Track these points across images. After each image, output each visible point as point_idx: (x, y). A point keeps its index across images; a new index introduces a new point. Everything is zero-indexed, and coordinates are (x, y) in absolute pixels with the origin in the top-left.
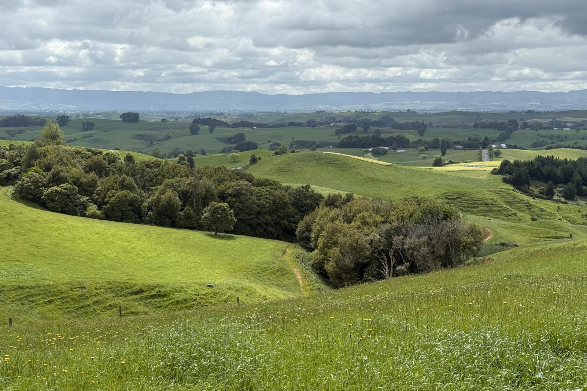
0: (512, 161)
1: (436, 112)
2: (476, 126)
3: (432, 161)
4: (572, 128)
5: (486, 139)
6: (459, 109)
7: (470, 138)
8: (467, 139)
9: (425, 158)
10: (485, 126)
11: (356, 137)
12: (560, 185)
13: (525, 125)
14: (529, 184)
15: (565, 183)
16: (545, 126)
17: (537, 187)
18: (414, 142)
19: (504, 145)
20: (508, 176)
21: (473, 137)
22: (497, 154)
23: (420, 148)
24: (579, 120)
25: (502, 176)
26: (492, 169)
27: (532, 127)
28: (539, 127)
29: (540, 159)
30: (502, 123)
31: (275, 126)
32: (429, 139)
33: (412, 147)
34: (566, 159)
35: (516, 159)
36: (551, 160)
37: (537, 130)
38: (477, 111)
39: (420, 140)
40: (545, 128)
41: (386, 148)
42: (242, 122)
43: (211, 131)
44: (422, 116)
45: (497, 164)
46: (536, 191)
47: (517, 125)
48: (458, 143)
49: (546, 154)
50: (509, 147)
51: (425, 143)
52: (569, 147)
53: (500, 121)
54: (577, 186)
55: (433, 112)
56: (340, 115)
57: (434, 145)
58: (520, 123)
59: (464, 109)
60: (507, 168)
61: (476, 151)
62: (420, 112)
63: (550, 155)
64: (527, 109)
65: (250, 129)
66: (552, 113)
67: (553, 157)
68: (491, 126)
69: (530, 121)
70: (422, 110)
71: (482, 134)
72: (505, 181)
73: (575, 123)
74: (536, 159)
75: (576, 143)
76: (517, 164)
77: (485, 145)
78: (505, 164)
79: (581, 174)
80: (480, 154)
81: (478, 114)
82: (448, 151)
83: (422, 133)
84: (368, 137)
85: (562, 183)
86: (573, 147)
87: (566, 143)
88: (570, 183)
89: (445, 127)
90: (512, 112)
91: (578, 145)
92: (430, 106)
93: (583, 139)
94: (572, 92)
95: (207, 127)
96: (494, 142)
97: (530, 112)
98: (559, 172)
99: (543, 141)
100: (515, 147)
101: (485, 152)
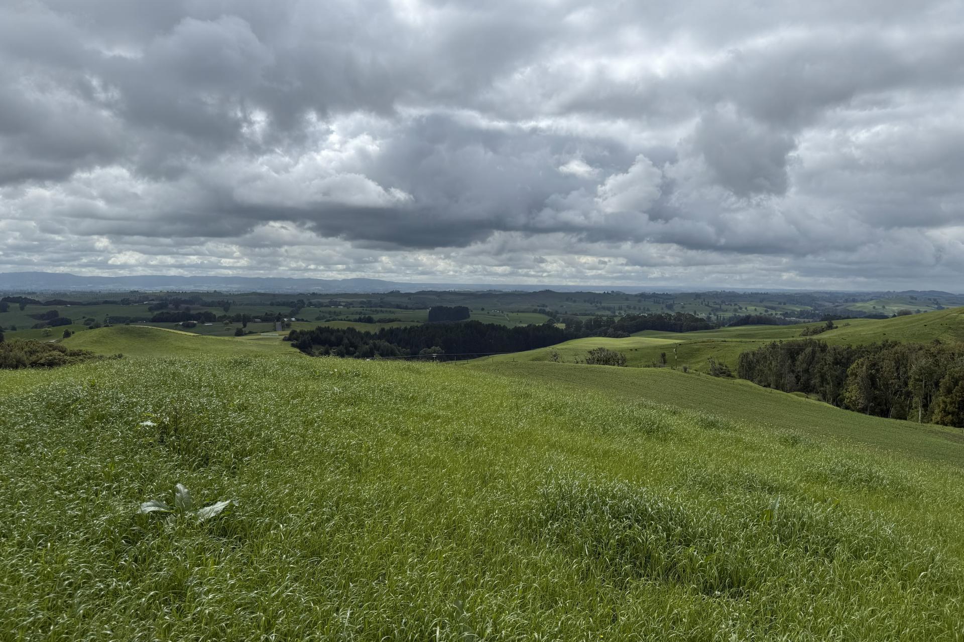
0: (298, 331)
1: (239, 293)
2: (272, 304)
3: (234, 331)
4: (344, 306)
5: (280, 314)
6: (259, 291)
7: (266, 314)
8: (264, 314)
9: (229, 329)
10: (279, 304)
11: (168, 313)
12: (334, 347)
13: (310, 304)
14: (311, 348)
15: (337, 346)
16: (325, 304)
17: (318, 349)
18: (220, 317)
19: (293, 319)
20: (295, 342)
21: (269, 313)
22: (288, 326)
23: (225, 322)
24: (349, 300)
25: (291, 342)
26: (283, 337)
27: (315, 305)
28: (321, 305)
29: (320, 329)
30: (292, 302)
31: (89, 304)
32: (232, 314)
33: (219, 321)
34: (338, 329)
35: (301, 329)
36: (327, 330)
37: (319, 308)
38: (272, 293)
39: (225, 316)
40: (325, 306)
41: (195, 322)
42: (55, 301)
43: (22, 309)
44: (227, 296)
45: (287, 333)
46: (317, 353)
47: (304, 304)
48: (257, 317)
49: (323, 324)
50: (298, 320)
51: (229, 317)
52: (342, 320)
53: (291, 300)
54: (346, 348)
55: (236, 293)
56: (154, 294)
57: (237, 319)
58: (306, 302)
59: (263, 292)
60: (294, 336)
61: (272, 324)
62: (225, 293)
63: (327, 326)
64: (311, 292)
65: (63, 306)
66: (331, 295)
67: (328, 327)
68: (284, 304)
69: (314, 301)
70: (227, 292)
71: (276, 311)
72: (293, 346)
73: (347, 302)
74: (317, 329)
75: (347, 317)
76: (302, 333)
77: (279, 318)
78: (293, 332)
79: (348, 339)
80: (275, 326)
81: (274, 295)
82: (249, 324)
83: (226, 310)
84: (178, 313)
85: (335, 346)
86: (345, 320)
87: (340, 317)
88: (341, 346)
89: (247, 304)
90: (301, 294)
91: (348, 319)
92: (234, 288)
93: (352, 314)
94: (344, 280)
95: (18, 305)
96: (286, 317)
97: (314, 294)
98: (333, 338)
99: (324, 316)
100: (303, 320)
101: (278, 323)
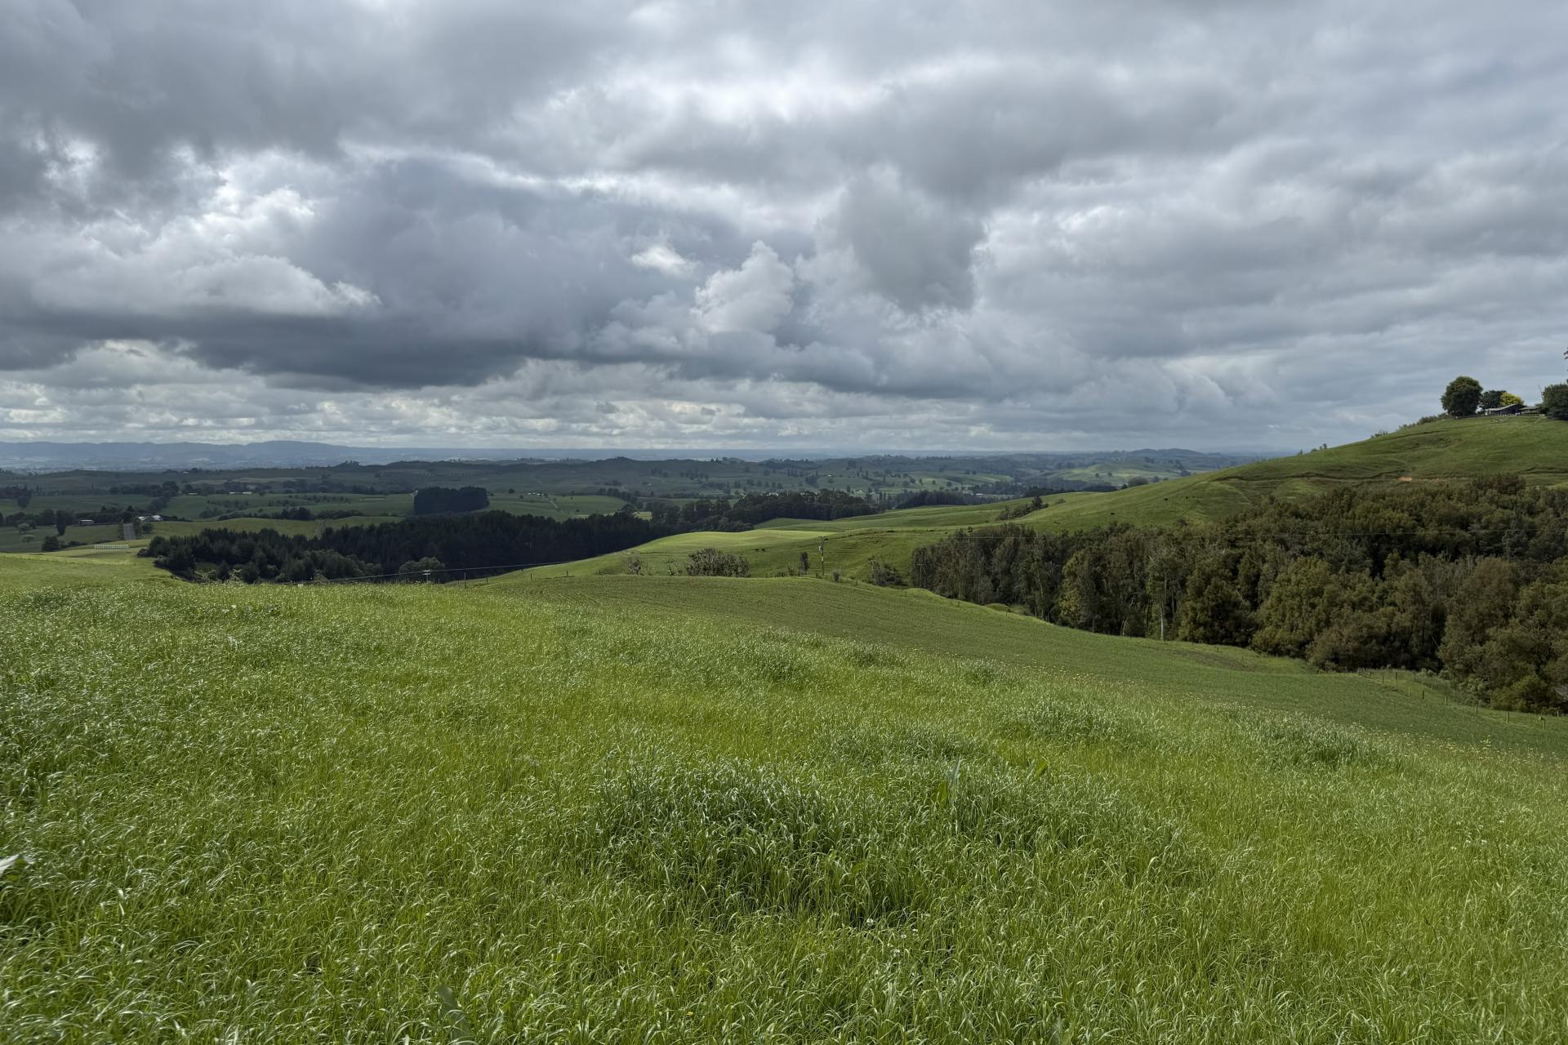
0: (167, 538)
1: (48, 472)
2: (114, 491)
3: (41, 543)
4: (254, 491)
5: (130, 508)
6: (87, 468)
7: (104, 509)
8: (98, 510)
9: (29, 539)
10: (127, 491)
12: (238, 565)
13: (189, 489)
14: (193, 567)
15: (243, 563)
16: (219, 489)
17: (206, 570)
18: (11, 516)
19: (157, 517)
20: (162, 559)
21: (108, 507)
22: (147, 529)
23: (20, 526)
24: (264, 481)
25: (154, 559)
26: (138, 550)
27: (198, 491)
28: (209, 490)
29: (208, 533)
30: (154, 487)
32: (37, 512)
33: (8, 525)
34: (244, 532)
35: (173, 534)
36: (224, 535)
37: (206, 495)
38: (115, 470)
39: (21, 515)
40: (218, 492)
44: (24, 478)
45: (145, 542)
46: (205, 576)
47: (177, 489)
48: (85, 516)
49: (215, 525)
50: (165, 518)
51: (30, 517)
52: (250, 516)
53: (151, 484)
54: (260, 566)
55: (42, 472)
57: (46, 520)
58: (181, 486)
59: (95, 468)
60: (160, 547)
61: (114, 527)
62: (21, 473)
63: (222, 528)
64: (190, 467)
66: (229, 471)
67: (225, 529)
68: (138, 490)
69: (194, 483)
70: (23, 470)
71: (124, 502)
72: (158, 565)
73: (259, 484)
74: (203, 534)
75: (261, 511)
76: (174, 541)
77: (129, 516)
78: (157, 541)
79: (264, 550)
80: (121, 531)
81: (118, 475)
82: (69, 529)
83: (23, 504)
85: (240, 563)
86: (256, 516)
87: (246, 512)
88: (251, 563)
89: (64, 493)
90: (170, 471)
91: (261, 514)
92: (38, 463)
93: (270, 505)
94: (252, 445)
96: (142, 513)
97: (195, 471)
98: (235, 549)
99: (216, 509)
100: (175, 518)
101: (128, 526)
